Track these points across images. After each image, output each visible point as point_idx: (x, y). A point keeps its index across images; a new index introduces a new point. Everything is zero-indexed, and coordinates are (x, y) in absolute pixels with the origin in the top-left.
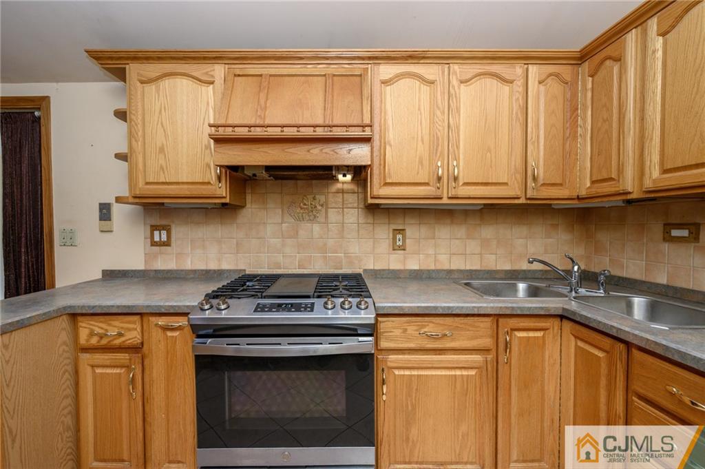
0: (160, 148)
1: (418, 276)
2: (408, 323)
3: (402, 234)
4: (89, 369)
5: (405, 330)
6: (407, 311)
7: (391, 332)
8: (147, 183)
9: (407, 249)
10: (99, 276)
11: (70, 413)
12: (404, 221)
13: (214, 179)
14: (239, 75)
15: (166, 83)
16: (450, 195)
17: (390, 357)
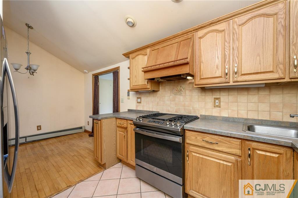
0: (135, 76)
1: (226, 120)
2: (198, 135)
3: (219, 100)
4: (118, 131)
5: (197, 138)
6: (196, 130)
7: (191, 137)
8: (133, 86)
9: (221, 107)
10: (127, 111)
11: (115, 141)
12: (220, 94)
13: (146, 83)
14: (153, 50)
15: (137, 58)
16: (233, 81)
17: (191, 147)
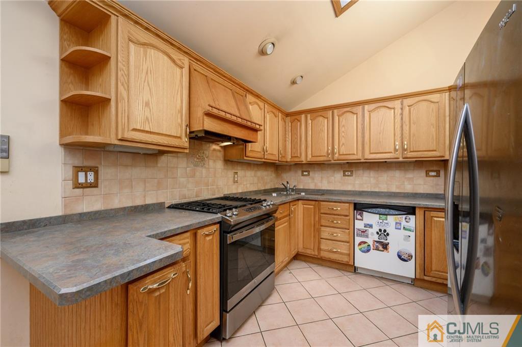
0: (146, 103)
3: (237, 175)
9: (238, 182)
